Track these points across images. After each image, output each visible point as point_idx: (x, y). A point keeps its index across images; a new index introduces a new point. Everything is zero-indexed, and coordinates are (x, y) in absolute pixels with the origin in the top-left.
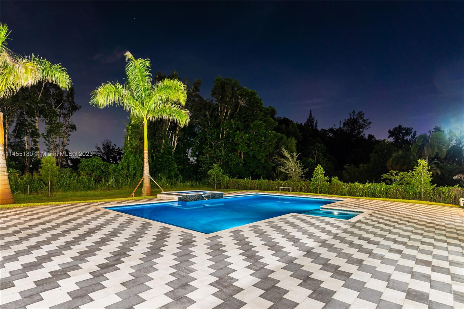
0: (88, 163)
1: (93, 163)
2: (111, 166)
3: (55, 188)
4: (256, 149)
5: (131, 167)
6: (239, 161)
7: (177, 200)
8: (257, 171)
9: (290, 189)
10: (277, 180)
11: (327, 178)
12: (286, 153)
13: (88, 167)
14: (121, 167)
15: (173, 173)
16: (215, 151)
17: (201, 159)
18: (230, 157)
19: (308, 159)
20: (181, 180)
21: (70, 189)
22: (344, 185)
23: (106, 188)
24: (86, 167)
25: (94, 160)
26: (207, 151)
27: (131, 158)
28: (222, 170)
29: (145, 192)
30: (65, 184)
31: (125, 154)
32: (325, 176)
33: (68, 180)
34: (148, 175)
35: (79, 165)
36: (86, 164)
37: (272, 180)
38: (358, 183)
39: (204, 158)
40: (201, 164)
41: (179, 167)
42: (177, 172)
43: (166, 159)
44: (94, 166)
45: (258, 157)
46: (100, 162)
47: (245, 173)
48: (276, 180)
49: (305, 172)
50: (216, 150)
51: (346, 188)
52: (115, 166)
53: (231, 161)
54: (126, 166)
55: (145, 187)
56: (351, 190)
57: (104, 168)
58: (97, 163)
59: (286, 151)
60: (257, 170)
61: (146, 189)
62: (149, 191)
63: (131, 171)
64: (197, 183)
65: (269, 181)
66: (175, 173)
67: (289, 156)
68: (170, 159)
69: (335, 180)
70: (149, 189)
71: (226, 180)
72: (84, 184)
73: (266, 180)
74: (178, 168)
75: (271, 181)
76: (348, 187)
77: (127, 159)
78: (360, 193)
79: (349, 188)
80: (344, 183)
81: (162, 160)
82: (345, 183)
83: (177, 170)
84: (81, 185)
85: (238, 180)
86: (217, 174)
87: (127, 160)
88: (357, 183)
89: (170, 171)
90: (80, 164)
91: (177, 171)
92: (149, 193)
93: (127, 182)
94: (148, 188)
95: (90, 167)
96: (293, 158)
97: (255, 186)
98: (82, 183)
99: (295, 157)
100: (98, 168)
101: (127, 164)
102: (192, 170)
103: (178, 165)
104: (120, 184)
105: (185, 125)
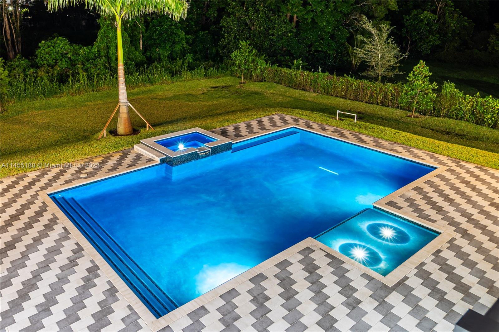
0: (49, 48)
1: (56, 48)
2: (82, 51)
3: (6, 98)
4: (318, 8)
5: (112, 48)
6: (286, 29)
7: (159, 162)
8: (318, 45)
9: (355, 116)
10: (345, 75)
11: (435, 85)
12: (369, 26)
13: (50, 55)
14: (96, 50)
15: (178, 47)
16: (247, 10)
17: (224, 24)
18: (272, 21)
19: (423, 13)
20: (190, 61)
21: (26, 96)
22: (465, 99)
23: (75, 91)
24: (47, 55)
25: (58, 43)
26: (233, 9)
27: (111, 35)
28: (254, 51)
29: (121, 126)
30: (18, 90)
31: (102, 31)
32: (431, 81)
33: (23, 84)
34: (126, 101)
35: (37, 53)
36: (47, 50)
37: (337, 75)
38: (492, 97)
39: (228, 22)
40: (225, 32)
41: (188, 37)
42: (184, 46)
43: (167, 26)
44: (57, 53)
45: (320, 23)
46: (66, 47)
47: (297, 47)
48: (343, 76)
49: (402, 58)
50: (250, 8)
51: (468, 103)
52: (88, 49)
53: (274, 29)
54: (103, 47)
55: (121, 118)
56: (476, 109)
57: (73, 55)
58: (62, 49)
59: (370, 22)
60: (318, 43)
61: (123, 121)
62: (127, 124)
63: (112, 54)
64: (213, 68)
65: (332, 76)
66: (181, 47)
67: (373, 30)
68: (173, 27)
69: (450, 87)
70: (127, 121)
71: (260, 68)
72: (45, 89)
73: (327, 73)
74: (186, 38)
75: (335, 77)
76: (471, 103)
77: (105, 36)
78: (493, 115)
79: (473, 105)
80: (465, 94)
81: (161, 28)
82: (468, 95)
83: (184, 42)
84: (40, 89)
85: (280, 68)
86: (245, 59)
87: (105, 38)
88: (490, 99)
89: (174, 43)
90: (39, 50)
91: (185, 44)
92: (127, 127)
93: (105, 79)
94: (125, 120)
95: (53, 55)
96: (380, 35)
97: (307, 82)
98: (41, 86)
99: (385, 35)
100: (64, 55)
101: (105, 44)
102: (209, 39)
103: (187, 33)
104: (95, 83)
105: (181, 19)
